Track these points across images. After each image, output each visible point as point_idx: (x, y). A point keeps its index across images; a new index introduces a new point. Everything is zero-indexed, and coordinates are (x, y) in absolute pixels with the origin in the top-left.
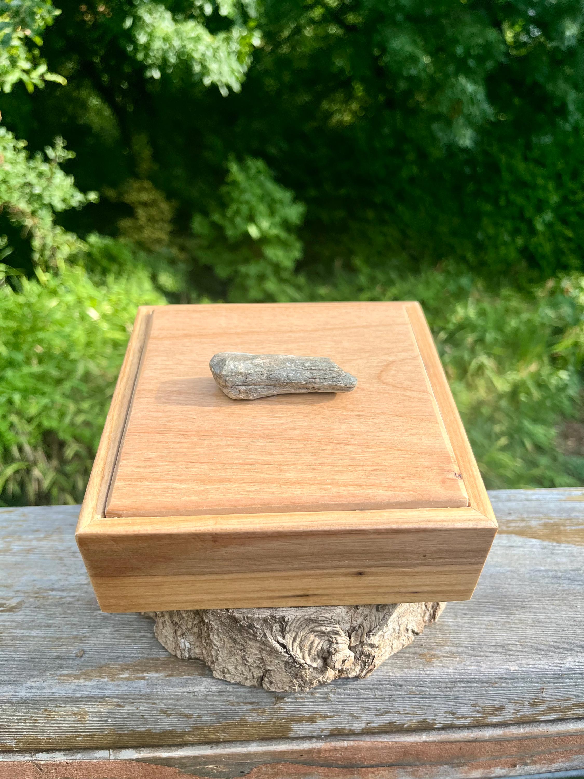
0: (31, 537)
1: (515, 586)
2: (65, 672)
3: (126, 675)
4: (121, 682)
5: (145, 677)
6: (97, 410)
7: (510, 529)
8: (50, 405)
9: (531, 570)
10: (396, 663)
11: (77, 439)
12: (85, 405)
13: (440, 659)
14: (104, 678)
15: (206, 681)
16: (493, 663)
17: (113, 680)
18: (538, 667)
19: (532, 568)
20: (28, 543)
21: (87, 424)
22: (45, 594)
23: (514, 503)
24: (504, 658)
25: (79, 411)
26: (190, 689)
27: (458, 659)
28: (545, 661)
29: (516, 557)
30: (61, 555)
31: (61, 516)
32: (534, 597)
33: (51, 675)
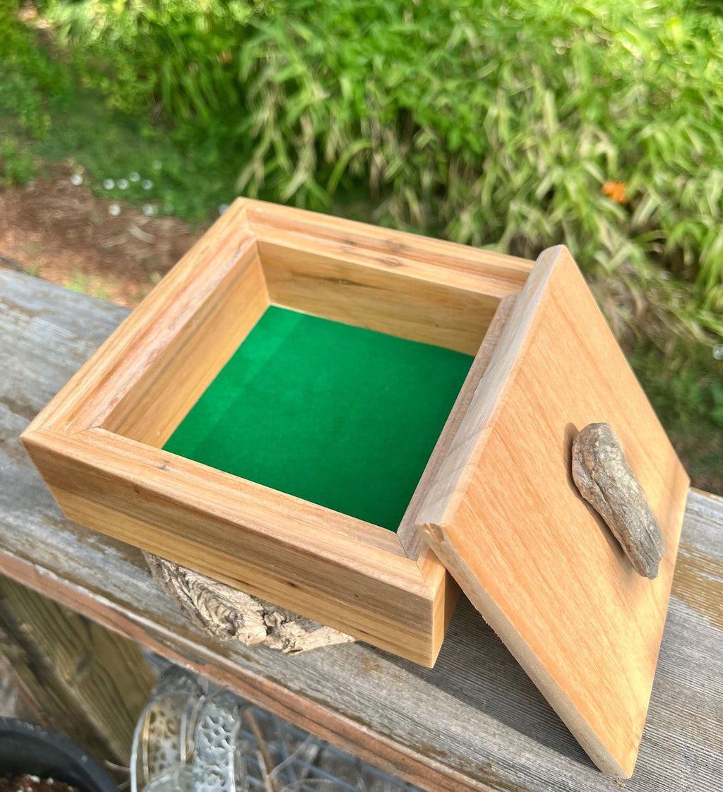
2: (50, 513)
3: (92, 540)
4: (84, 546)
5: (105, 550)
6: (464, 93)
8: (412, 77)
10: (332, 655)
13: (380, 675)
14: (75, 535)
15: (149, 581)
16: (435, 711)
17: (79, 541)
18: (486, 742)
24: (454, 711)
25: (443, 92)
26: (135, 581)
27: (401, 684)
28: (498, 741)
33: (40, 511)
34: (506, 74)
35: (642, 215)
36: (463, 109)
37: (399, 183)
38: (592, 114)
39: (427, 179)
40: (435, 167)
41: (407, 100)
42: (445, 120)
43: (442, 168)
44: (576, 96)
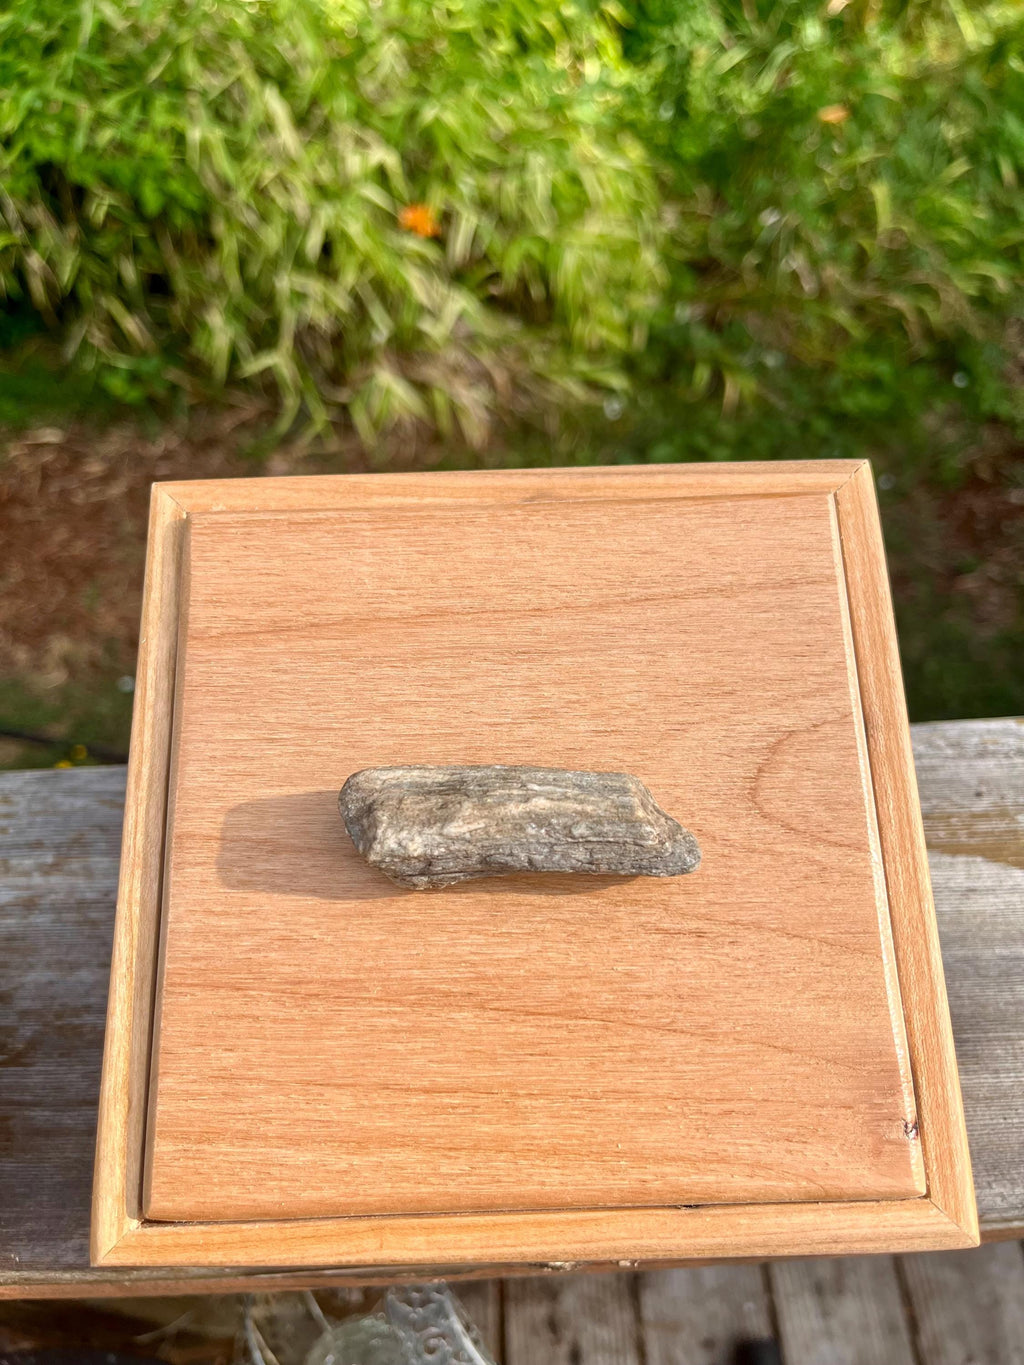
0: (28, 863)
1: (967, 1002)
6: (135, 113)
7: (973, 841)
8: (38, 105)
9: (1004, 958)
11: (109, 182)
12: (110, 105)
19: (1005, 952)
20: (22, 881)
21: (122, 147)
22: (76, 1021)
23: (991, 763)
25: (100, 120)
29: (979, 920)
30: (94, 915)
31: (79, 803)
32: (999, 1028)
34: (190, 65)
35: (459, 245)
36: (145, 141)
37: (85, 290)
38: (342, 104)
39: (130, 272)
40: (136, 251)
41: (48, 149)
42: (124, 168)
43: (147, 247)
44: (309, 78)
